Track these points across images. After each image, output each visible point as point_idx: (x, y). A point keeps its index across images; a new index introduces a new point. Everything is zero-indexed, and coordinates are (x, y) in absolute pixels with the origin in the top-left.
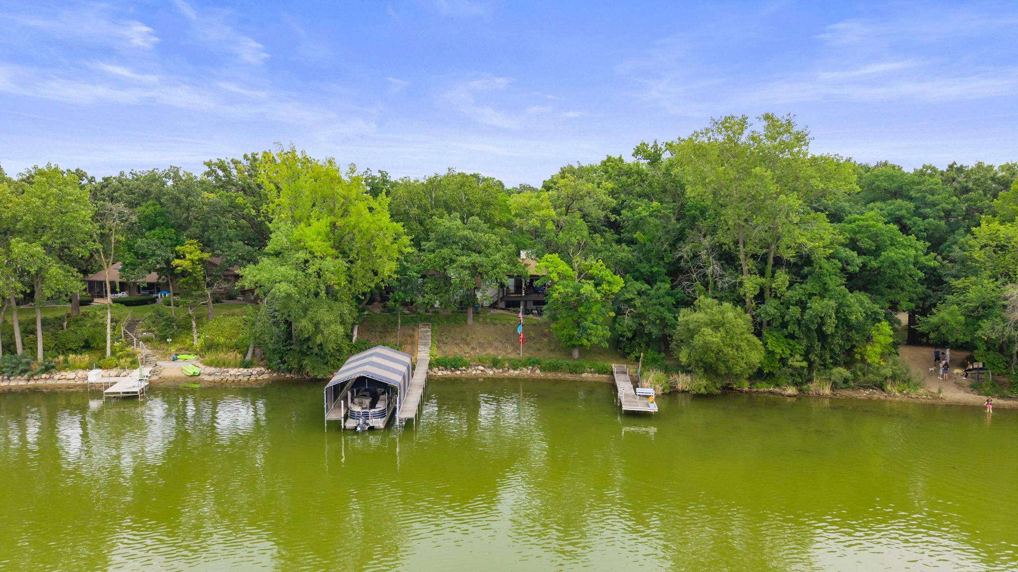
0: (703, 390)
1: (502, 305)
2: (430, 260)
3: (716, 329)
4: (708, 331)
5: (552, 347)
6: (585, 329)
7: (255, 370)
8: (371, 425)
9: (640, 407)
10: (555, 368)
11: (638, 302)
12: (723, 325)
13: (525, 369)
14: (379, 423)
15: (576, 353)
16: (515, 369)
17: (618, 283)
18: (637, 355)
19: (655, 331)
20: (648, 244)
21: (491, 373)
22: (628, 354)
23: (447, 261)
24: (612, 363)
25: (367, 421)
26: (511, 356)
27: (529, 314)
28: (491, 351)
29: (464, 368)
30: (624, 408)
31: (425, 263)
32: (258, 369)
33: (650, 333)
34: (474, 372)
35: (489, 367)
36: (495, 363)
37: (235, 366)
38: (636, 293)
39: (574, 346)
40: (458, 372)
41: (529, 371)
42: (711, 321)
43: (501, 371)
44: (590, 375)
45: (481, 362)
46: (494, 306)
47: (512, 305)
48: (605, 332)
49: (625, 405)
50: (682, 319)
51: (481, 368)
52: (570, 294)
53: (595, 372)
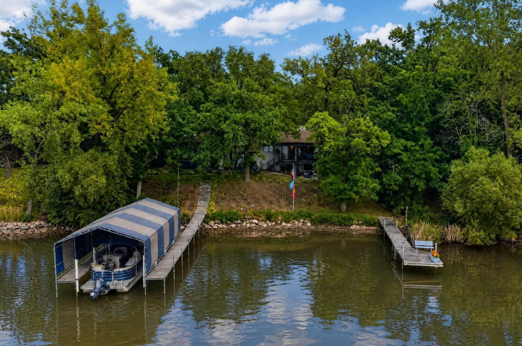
0: (479, 242)
1: (278, 168)
2: (206, 118)
3: (493, 178)
4: (485, 180)
5: (322, 202)
6: (356, 182)
7: (33, 225)
8: (112, 287)
9: (423, 262)
10: (324, 221)
11: (405, 157)
12: (500, 173)
13: (297, 222)
14: (123, 286)
15: (344, 207)
16: (287, 222)
17: (386, 139)
18: (402, 208)
19: (421, 185)
20: (411, 105)
21: (265, 225)
22: (393, 207)
23: (222, 119)
24: (380, 215)
25: (108, 283)
26: (285, 210)
27: (300, 176)
28: (266, 206)
29: (239, 221)
30: (406, 263)
31: (201, 121)
32: (37, 223)
33: (416, 186)
34: (248, 225)
35: (262, 221)
36: (269, 217)
37: (16, 220)
38: (402, 148)
39: (342, 200)
40: (233, 226)
41: (300, 224)
42: (487, 170)
43: (274, 223)
44: (358, 227)
45: (256, 215)
46: (270, 169)
47: (286, 169)
48: (375, 185)
49: (406, 259)
50: (455, 170)
51: (255, 221)
52: (341, 147)
53: (362, 224)
